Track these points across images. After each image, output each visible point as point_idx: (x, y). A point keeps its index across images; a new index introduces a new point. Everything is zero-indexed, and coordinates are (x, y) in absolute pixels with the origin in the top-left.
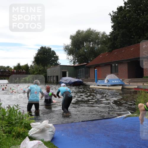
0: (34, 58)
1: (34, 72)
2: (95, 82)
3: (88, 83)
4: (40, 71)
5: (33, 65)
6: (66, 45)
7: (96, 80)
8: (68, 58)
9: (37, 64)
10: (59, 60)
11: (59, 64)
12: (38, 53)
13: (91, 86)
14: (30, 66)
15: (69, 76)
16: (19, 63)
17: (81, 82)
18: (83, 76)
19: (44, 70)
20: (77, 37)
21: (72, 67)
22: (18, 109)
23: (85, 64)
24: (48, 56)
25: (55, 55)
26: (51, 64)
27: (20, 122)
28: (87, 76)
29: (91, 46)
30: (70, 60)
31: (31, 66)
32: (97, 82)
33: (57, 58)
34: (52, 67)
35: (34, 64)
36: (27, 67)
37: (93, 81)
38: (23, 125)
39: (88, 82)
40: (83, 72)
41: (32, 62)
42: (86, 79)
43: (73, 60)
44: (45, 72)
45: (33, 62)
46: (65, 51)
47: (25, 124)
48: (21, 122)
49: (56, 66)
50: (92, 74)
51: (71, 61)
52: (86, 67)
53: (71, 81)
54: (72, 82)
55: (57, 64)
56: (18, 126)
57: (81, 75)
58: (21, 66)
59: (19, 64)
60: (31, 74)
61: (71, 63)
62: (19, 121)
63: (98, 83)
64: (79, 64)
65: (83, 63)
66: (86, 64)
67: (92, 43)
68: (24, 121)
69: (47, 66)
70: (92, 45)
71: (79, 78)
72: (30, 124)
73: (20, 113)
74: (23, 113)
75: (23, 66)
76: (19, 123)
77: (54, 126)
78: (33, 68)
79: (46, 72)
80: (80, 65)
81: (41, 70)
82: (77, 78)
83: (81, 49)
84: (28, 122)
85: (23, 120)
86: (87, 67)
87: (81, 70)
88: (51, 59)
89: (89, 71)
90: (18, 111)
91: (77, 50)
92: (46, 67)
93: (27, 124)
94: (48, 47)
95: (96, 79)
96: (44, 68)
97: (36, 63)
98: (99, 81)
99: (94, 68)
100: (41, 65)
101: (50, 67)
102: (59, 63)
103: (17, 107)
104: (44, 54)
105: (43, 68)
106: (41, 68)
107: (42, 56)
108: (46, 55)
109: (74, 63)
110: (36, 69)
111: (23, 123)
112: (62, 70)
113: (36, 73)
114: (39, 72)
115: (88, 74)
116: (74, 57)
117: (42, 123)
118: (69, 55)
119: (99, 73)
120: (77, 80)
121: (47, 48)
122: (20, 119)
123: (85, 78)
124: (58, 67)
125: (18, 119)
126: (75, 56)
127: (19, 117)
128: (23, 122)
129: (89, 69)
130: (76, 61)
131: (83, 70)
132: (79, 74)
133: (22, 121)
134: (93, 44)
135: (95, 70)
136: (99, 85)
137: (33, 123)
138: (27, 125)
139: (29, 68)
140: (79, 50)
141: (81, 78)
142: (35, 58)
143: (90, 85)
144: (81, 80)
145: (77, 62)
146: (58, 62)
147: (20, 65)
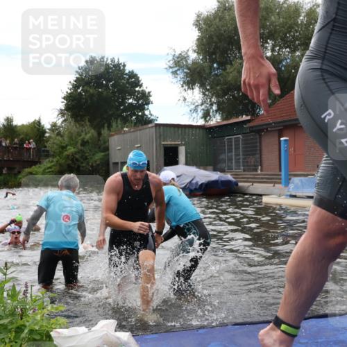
0: (64, 98)
1: (64, 148)
2: (280, 183)
3: (257, 188)
4: (84, 143)
5: (59, 121)
6: (177, 54)
7: (283, 176)
8: (185, 99)
9: (76, 121)
10: (150, 106)
11: (151, 121)
12: (77, 80)
13: (265, 199)
14: (49, 127)
15: (187, 164)
16: (10, 116)
17: (229, 182)
18: (237, 161)
19: (99, 140)
20: (218, 20)
21: (198, 130)
22: (6, 281)
23: (245, 118)
24: (113, 92)
25: (137, 89)
26: (126, 121)
27: (15, 326)
28: (252, 160)
29: (269, 54)
30: (193, 107)
31: (54, 125)
32: (287, 184)
33: (145, 98)
34: (129, 132)
35: (65, 121)
36: (38, 130)
37: (273, 179)
38: (23, 335)
39: (255, 184)
40: (237, 148)
41: (57, 113)
42: (249, 174)
43: (202, 104)
44: (102, 147)
45: (62, 113)
46: (175, 73)
47: (31, 331)
48: (18, 328)
49: (140, 127)
50: (269, 155)
51: (195, 110)
52: (248, 131)
53: (194, 182)
54: (197, 183)
55: (145, 121)
56: (7, 341)
57: (230, 159)
58: (16, 126)
59: (9, 120)
60: (53, 156)
61: (195, 115)
62: (11, 323)
63: (291, 186)
64: (223, 119)
65: (237, 117)
66: (249, 118)
67: (270, 42)
68: (27, 324)
69: (109, 126)
70: (273, 50)
71: (222, 171)
72: (48, 332)
73: (14, 294)
74: (25, 292)
75: (23, 125)
76: (10, 331)
77: (137, 341)
78: (59, 134)
79: (107, 149)
80: (225, 122)
81: (87, 142)
82: (215, 170)
83: (231, 64)
84: (42, 326)
85: (24, 319)
86: (251, 132)
87: (230, 141)
88: (123, 103)
89: (260, 143)
90: (8, 286)
91: (218, 69)
92: (105, 132)
93: (39, 334)
94: (113, 60)
95: (283, 173)
96: (100, 134)
97: (72, 117)
98: (296, 180)
99: (276, 134)
100: (88, 123)
101: (119, 132)
102: (151, 115)
103: (5, 274)
104: (100, 85)
105: (95, 134)
106: (89, 135)
107: (91, 91)
108: (107, 86)
109: (206, 115)
110: (71, 138)
111: (26, 331)
112: (164, 141)
113: (71, 150)
114: (80, 147)
115: (258, 156)
116: (204, 94)
117: (93, 329)
118: (189, 88)
119: (295, 151)
120: (214, 176)
121: (109, 62)
122: (13, 314)
123: (244, 170)
124: (149, 131)
125: (7, 316)
126: (208, 90)
127: (9, 307)
128: (25, 326)
129: (258, 136)
130: (215, 107)
131: (237, 140)
132: (222, 157)
133: (21, 322)
134: (274, 46)
135: (280, 141)
136: (295, 196)
137: (61, 328)
138: (37, 337)
139: (47, 135)
140: (225, 69)
141: (230, 168)
142: (69, 98)
143: (261, 195)
144: (229, 177)
145: (217, 111)
146: (147, 112)
147: (15, 123)
